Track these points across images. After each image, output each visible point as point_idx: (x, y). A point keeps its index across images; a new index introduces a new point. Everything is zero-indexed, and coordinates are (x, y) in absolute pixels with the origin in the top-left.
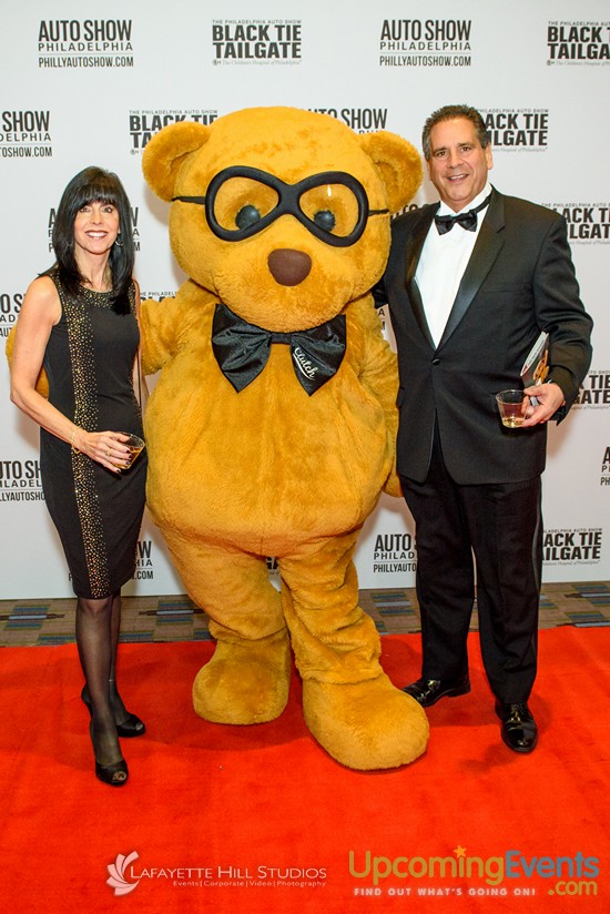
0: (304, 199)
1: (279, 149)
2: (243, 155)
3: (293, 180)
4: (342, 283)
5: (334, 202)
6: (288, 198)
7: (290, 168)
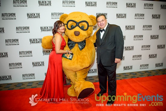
0: (80, 24)
1: (77, 17)
2: (72, 18)
3: (78, 22)
4: (85, 36)
5: (84, 25)
6: (77, 24)
7: (78, 20)
